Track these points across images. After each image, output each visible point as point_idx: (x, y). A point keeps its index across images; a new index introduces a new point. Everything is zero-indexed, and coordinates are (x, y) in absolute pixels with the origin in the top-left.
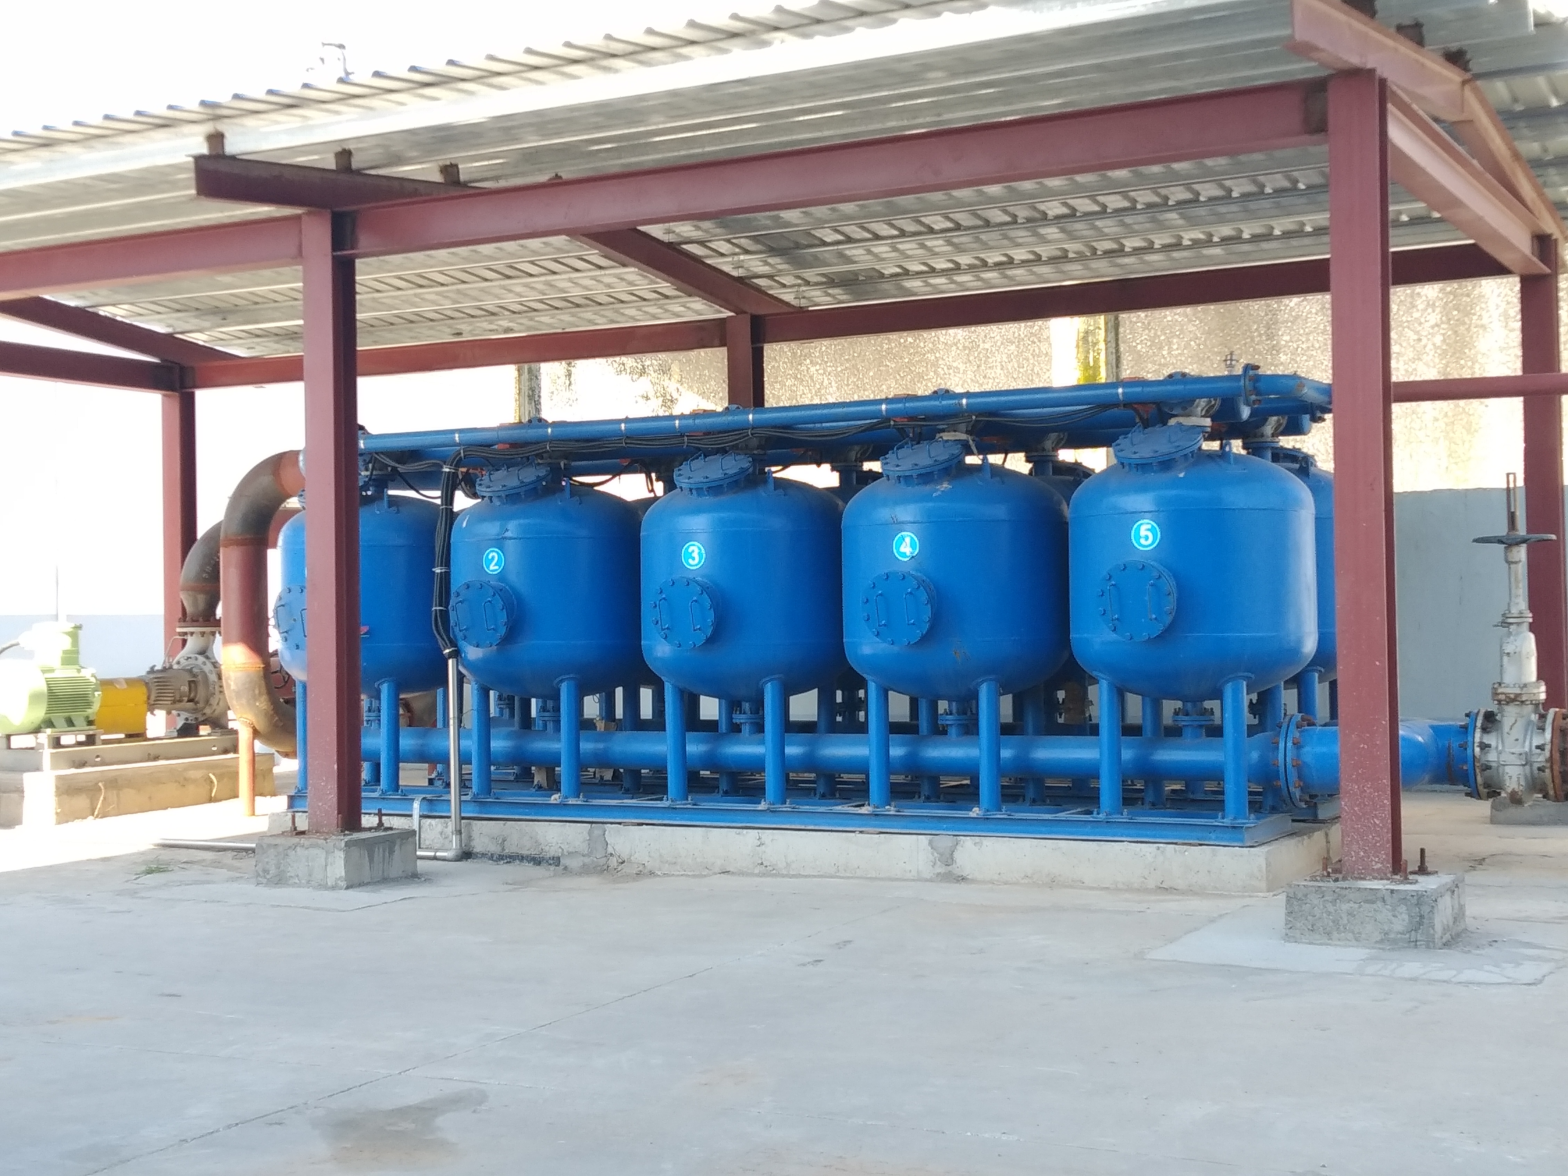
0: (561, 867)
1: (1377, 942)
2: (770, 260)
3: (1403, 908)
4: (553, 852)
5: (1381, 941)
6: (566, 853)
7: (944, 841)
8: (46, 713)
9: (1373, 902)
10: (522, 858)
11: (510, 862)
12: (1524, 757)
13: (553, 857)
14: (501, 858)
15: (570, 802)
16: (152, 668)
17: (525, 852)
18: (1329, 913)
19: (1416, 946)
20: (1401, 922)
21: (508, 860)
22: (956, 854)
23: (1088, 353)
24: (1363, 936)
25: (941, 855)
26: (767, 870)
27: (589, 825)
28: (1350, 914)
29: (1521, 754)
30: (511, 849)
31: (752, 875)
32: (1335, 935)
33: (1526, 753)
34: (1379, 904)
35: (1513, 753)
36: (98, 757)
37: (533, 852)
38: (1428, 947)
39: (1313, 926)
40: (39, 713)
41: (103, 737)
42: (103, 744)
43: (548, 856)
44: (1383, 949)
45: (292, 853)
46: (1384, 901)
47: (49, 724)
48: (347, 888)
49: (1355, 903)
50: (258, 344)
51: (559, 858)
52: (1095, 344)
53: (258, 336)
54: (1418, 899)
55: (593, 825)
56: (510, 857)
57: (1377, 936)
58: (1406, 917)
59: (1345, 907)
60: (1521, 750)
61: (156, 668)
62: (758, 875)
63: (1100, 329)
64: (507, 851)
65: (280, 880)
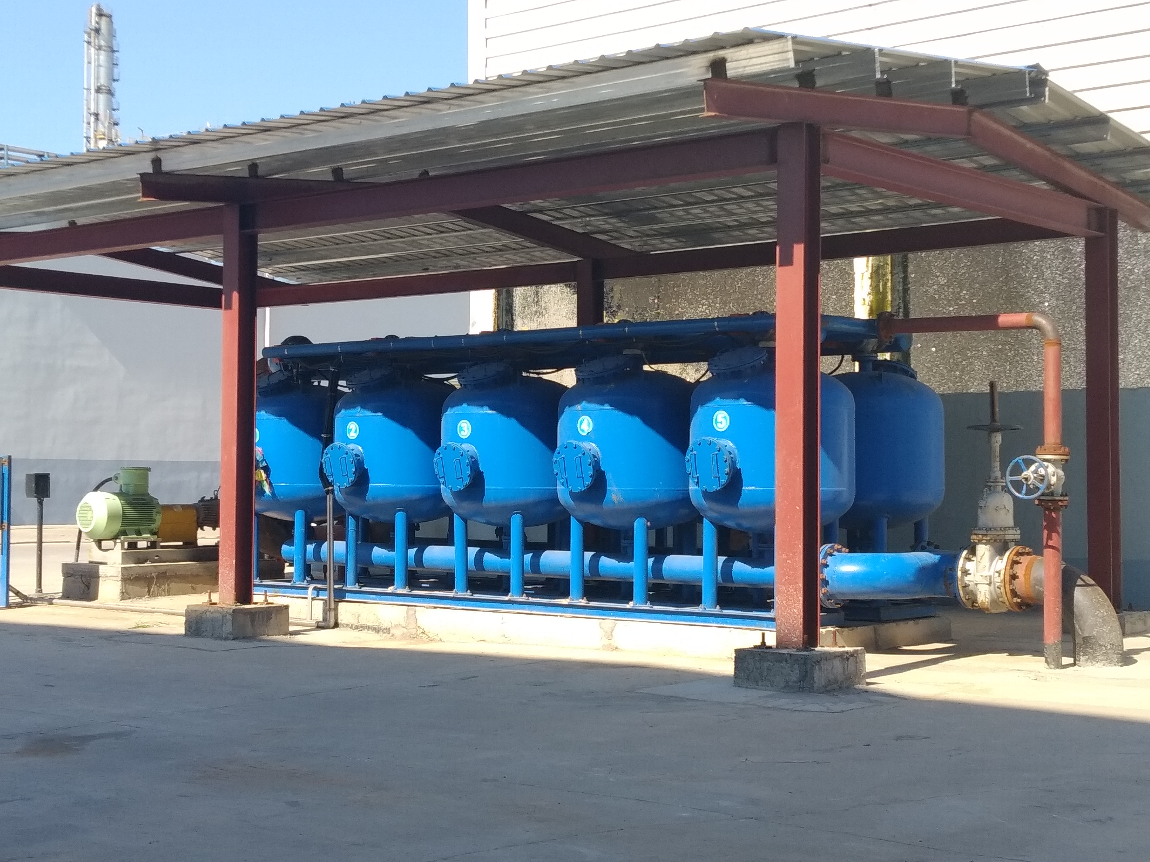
0: (390, 635)
1: (782, 688)
2: (610, 220)
3: (796, 666)
4: (385, 626)
5: (785, 687)
6: (393, 625)
7: (607, 624)
8: (121, 526)
9: (781, 662)
10: (369, 628)
11: (362, 630)
12: (988, 578)
13: (386, 628)
14: (357, 627)
15: (398, 592)
16: (203, 498)
17: (371, 624)
18: (757, 669)
19: (803, 691)
20: (795, 676)
21: (361, 629)
22: (614, 632)
23: (879, 282)
24: (775, 684)
25: (606, 632)
26: (506, 640)
27: (407, 607)
28: (769, 670)
29: (986, 576)
30: (363, 622)
31: (499, 642)
32: (760, 683)
33: (990, 576)
34: (784, 663)
35: (982, 576)
36: (157, 556)
37: (375, 624)
38: (810, 692)
39: (748, 677)
40: (117, 527)
41: (162, 544)
42: (161, 548)
43: (383, 627)
44: (784, 692)
45: (204, 617)
46: (786, 661)
47: (124, 533)
48: (234, 639)
49: (771, 662)
50: (304, 275)
51: (389, 628)
52: (884, 275)
53: (303, 270)
54: (805, 661)
55: (410, 607)
56: (361, 627)
57: (782, 684)
58: (798, 671)
59: (766, 664)
60: (988, 574)
61: (205, 499)
62: (503, 643)
63: (887, 264)
64: (360, 623)
65: (198, 633)
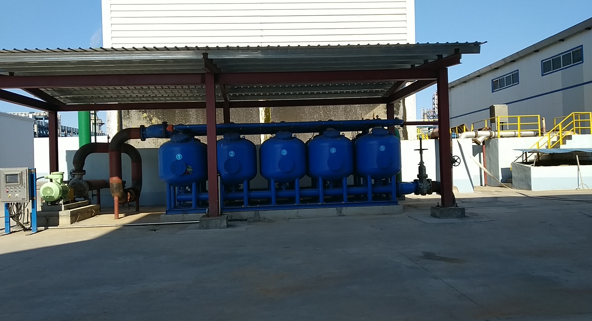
0: (248, 221)
4: (245, 218)
6: (249, 218)
7: (339, 208)
15: (247, 207)
17: (238, 218)
19: (462, 217)
22: (342, 211)
25: (339, 211)
26: (299, 217)
27: (254, 211)
29: (426, 187)
31: (296, 219)
34: (456, 211)
37: (240, 218)
38: (464, 217)
40: (61, 195)
45: (211, 221)
48: (227, 228)
55: (256, 211)
57: (456, 216)
62: (298, 218)
65: (208, 228)
